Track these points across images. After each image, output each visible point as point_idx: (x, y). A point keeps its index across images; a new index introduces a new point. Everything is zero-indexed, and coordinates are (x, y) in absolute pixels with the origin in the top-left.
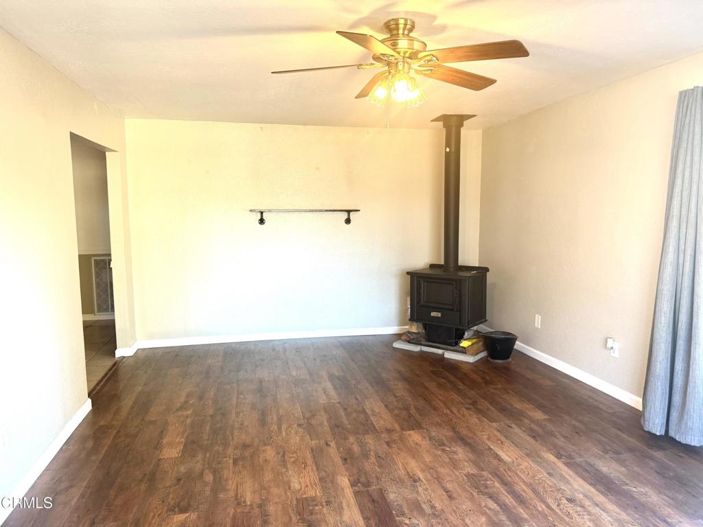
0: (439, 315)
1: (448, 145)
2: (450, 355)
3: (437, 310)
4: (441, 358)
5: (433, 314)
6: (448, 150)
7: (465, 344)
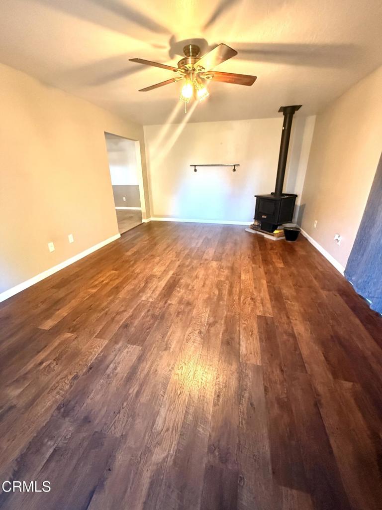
0: (265, 217)
1: (284, 126)
2: (267, 236)
3: (265, 215)
4: (263, 237)
5: (263, 217)
6: (283, 128)
7: (276, 232)
